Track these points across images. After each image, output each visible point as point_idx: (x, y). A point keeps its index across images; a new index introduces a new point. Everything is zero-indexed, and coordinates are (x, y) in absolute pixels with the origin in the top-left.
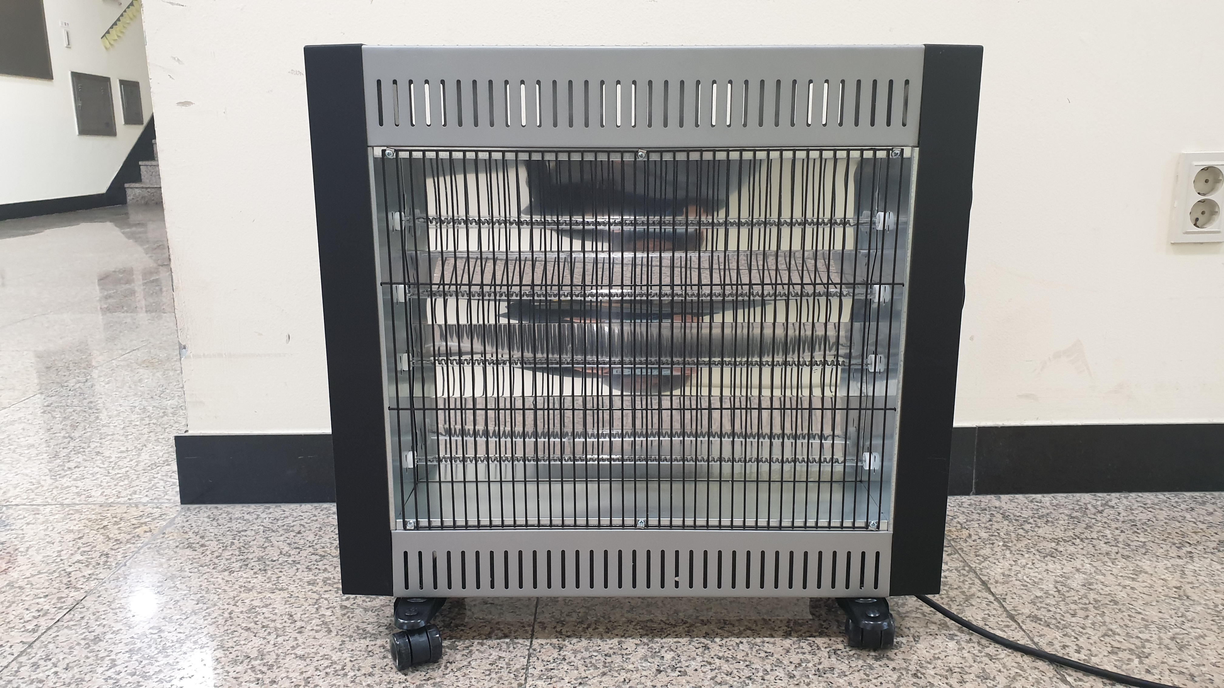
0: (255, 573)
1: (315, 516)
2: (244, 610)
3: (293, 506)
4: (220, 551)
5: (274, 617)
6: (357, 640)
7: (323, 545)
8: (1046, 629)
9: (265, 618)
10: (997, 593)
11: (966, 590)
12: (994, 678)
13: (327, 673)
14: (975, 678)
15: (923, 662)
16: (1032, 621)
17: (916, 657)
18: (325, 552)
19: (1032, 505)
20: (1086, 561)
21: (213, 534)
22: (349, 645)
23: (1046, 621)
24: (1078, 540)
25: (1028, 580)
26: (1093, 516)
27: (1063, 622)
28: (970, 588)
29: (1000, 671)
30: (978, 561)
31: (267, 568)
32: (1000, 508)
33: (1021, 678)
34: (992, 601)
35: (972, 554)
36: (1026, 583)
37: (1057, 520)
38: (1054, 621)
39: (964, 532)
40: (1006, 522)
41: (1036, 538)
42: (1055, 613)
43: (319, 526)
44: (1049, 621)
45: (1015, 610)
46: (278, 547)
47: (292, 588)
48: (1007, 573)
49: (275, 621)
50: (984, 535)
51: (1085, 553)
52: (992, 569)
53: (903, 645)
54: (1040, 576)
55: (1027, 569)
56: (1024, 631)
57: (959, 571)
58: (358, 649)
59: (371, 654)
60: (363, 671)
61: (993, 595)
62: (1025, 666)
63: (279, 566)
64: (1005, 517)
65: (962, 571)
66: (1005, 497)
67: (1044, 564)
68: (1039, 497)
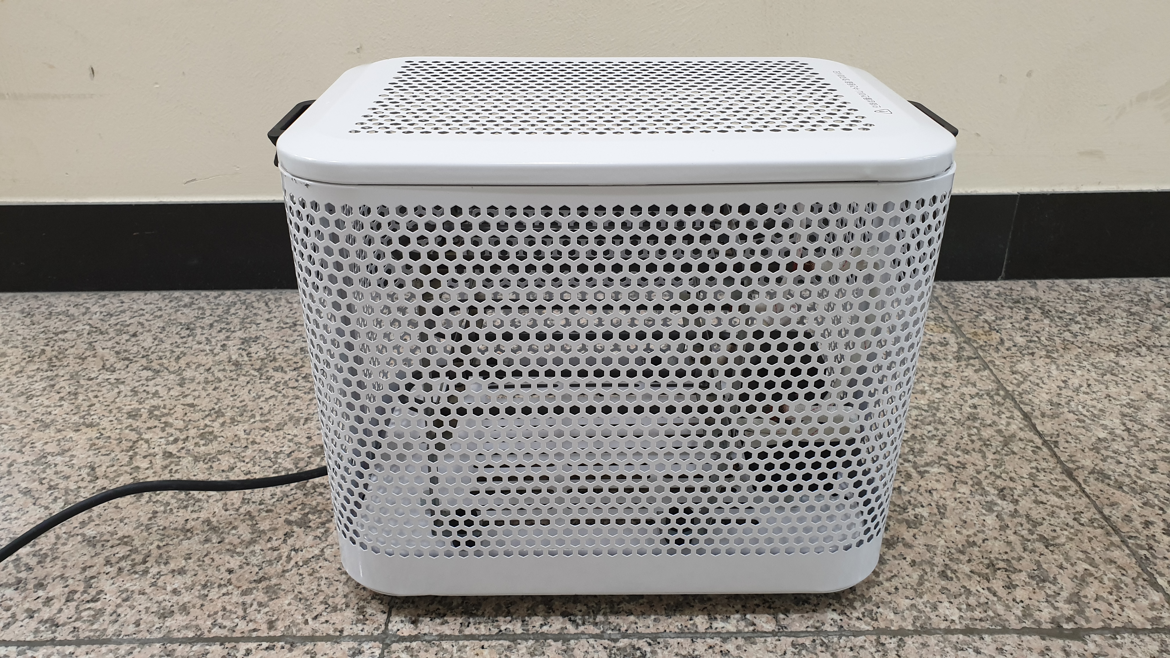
0: (62, 399)
1: (160, 309)
2: (30, 459)
3: (135, 295)
4: (23, 364)
5: (67, 471)
6: (175, 511)
7: (160, 354)
8: (1118, 493)
9: (56, 473)
10: (1046, 432)
11: (1002, 427)
12: (1055, 578)
13: (120, 569)
14: (1027, 580)
15: (953, 551)
16: (1097, 479)
17: (942, 542)
18: (161, 365)
19: (1077, 296)
20: (1160, 381)
21: (20, 338)
22: (161, 521)
23: (1116, 481)
24: (1144, 348)
25: (1085, 413)
26: (1159, 312)
27: (1140, 482)
28: (1008, 424)
29: (1061, 567)
30: (1015, 382)
31: (79, 390)
32: (1037, 299)
33: (1091, 579)
34: (1040, 445)
35: (1007, 371)
36: (1082, 417)
37: (1112, 317)
38: (1127, 480)
39: (994, 336)
40: (1047, 321)
41: (1089, 345)
42: (1127, 465)
43: (162, 325)
44: (1120, 479)
45: (1073, 462)
46: (102, 358)
47: (105, 423)
48: (1055, 400)
49: (67, 478)
50: (1021, 341)
51: (1155, 368)
52: (1035, 394)
53: (923, 521)
54: (1100, 406)
55: (1081, 395)
56: (1088, 496)
57: (991, 397)
58: (173, 526)
59: (189, 534)
60: (172, 566)
61: (1040, 435)
62: (1097, 558)
63: (95, 388)
64: (1046, 313)
65: (996, 397)
66: (1042, 284)
67: (1103, 386)
68: (1085, 282)
